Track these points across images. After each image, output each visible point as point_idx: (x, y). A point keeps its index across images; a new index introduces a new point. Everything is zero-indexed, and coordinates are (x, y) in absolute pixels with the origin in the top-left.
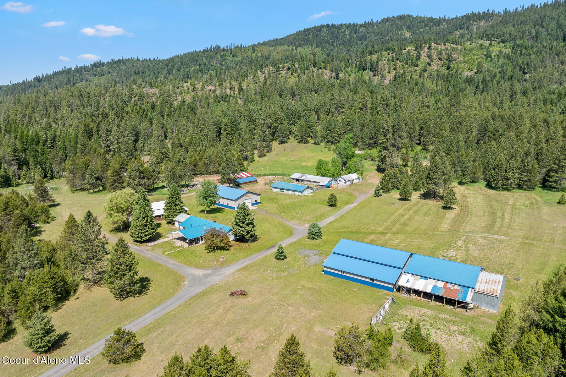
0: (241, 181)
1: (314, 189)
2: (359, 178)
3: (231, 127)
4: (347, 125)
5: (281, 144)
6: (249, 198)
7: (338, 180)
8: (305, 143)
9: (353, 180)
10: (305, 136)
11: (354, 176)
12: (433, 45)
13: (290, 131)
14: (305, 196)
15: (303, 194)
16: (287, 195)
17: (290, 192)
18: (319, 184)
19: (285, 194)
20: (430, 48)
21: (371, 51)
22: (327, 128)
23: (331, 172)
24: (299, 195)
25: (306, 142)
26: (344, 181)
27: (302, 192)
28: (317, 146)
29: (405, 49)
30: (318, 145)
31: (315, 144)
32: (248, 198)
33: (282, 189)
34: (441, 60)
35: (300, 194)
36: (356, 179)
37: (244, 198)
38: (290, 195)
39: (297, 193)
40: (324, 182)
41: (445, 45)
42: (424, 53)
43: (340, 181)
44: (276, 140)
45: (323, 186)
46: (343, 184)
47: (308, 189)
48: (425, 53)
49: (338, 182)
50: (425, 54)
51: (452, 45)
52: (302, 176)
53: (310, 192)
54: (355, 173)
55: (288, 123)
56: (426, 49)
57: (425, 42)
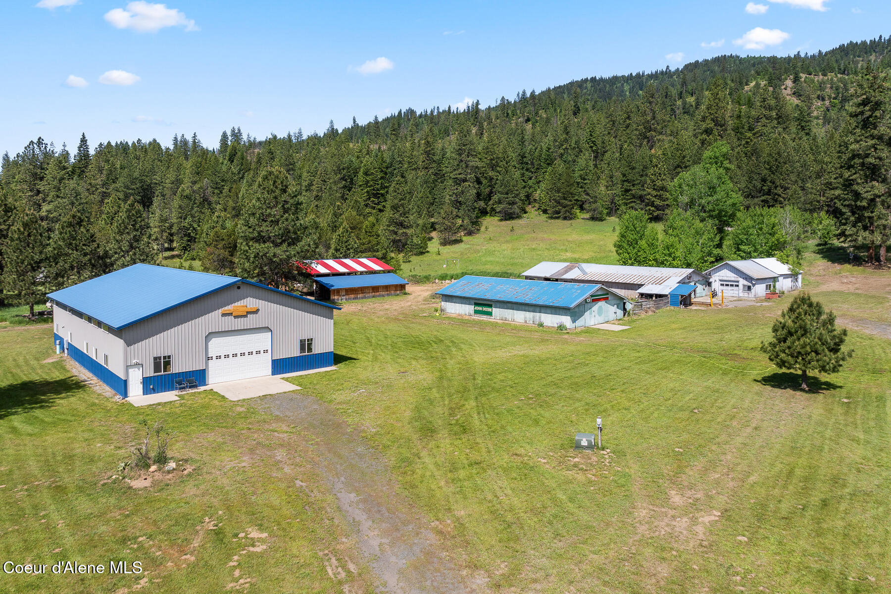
0: (336, 283)
1: (629, 306)
2: (794, 276)
3: (382, 178)
4: (678, 166)
5: (506, 220)
6: (251, 321)
7: (715, 279)
8: (565, 218)
9: (775, 279)
10: (565, 199)
11: (773, 266)
12: (803, 76)
13: (528, 196)
14: (588, 331)
15: (580, 322)
16: (506, 328)
17: (520, 317)
18: (641, 290)
19: (495, 325)
20: (796, 80)
21: (681, 93)
22: (624, 175)
23: (678, 254)
24: (561, 327)
25: (569, 217)
26: (742, 282)
27: (576, 313)
28: (597, 222)
29: (747, 85)
30: (602, 220)
31: (593, 218)
32: (240, 323)
33: (483, 304)
34: (823, 100)
35: (566, 320)
36: (785, 276)
37: (213, 319)
38: (516, 329)
39: (550, 320)
40: (660, 282)
41: (825, 75)
42: (785, 89)
43: (725, 283)
44: (493, 212)
45: (659, 296)
46: (739, 292)
47: (602, 304)
48: (788, 89)
49: (716, 286)
50: (789, 91)
51: (839, 76)
52: (568, 270)
53: (612, 317)
54: (769, 255)
55: (523, 175)
56: (789, 83)
57: (787, 71)
